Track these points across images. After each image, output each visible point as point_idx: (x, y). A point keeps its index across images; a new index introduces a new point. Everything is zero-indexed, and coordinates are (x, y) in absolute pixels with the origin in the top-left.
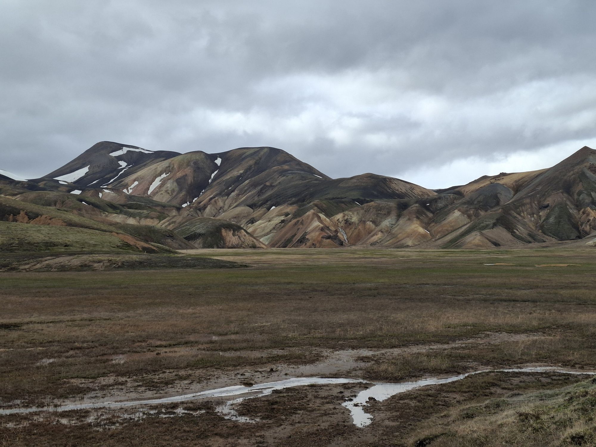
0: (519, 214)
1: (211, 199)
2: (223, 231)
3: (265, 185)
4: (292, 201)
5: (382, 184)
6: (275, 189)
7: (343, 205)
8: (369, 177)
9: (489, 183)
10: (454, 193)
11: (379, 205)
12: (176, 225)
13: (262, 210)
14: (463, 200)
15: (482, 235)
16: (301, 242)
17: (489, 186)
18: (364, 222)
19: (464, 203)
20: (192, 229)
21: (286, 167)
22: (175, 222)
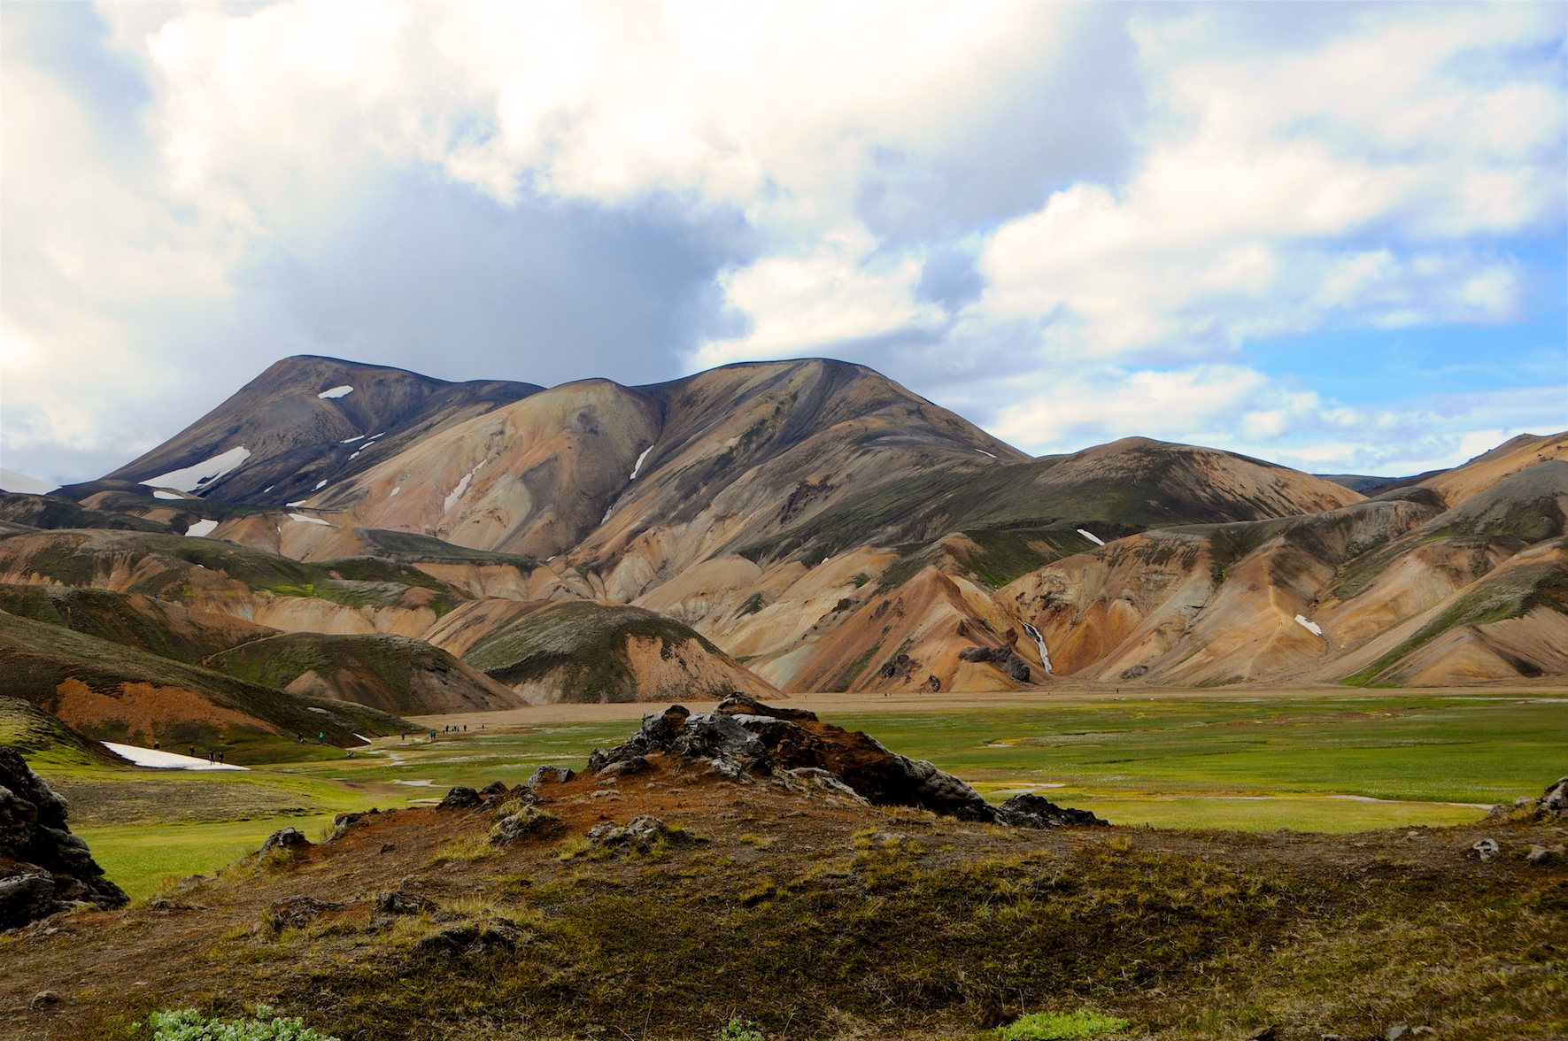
1: (635, 533)
3: (803, 484)
4: (884, 537)
5: (1178, 472)
6: (836, 498)
7: (1041, 547)
8: (1138, 449)
9: (1534, 457)
10: (1410, 499)
11: (1156, 542)
12: (486, 628)
13: (789, 568)
14: (1440, 520)
15: (1480, 638)
16: (892, 673)
17: (1529, 471)
18: (1103, 601)
19: (1440, 531)
20: (533, 642)
21: (874, 422)
22: (480, 619)
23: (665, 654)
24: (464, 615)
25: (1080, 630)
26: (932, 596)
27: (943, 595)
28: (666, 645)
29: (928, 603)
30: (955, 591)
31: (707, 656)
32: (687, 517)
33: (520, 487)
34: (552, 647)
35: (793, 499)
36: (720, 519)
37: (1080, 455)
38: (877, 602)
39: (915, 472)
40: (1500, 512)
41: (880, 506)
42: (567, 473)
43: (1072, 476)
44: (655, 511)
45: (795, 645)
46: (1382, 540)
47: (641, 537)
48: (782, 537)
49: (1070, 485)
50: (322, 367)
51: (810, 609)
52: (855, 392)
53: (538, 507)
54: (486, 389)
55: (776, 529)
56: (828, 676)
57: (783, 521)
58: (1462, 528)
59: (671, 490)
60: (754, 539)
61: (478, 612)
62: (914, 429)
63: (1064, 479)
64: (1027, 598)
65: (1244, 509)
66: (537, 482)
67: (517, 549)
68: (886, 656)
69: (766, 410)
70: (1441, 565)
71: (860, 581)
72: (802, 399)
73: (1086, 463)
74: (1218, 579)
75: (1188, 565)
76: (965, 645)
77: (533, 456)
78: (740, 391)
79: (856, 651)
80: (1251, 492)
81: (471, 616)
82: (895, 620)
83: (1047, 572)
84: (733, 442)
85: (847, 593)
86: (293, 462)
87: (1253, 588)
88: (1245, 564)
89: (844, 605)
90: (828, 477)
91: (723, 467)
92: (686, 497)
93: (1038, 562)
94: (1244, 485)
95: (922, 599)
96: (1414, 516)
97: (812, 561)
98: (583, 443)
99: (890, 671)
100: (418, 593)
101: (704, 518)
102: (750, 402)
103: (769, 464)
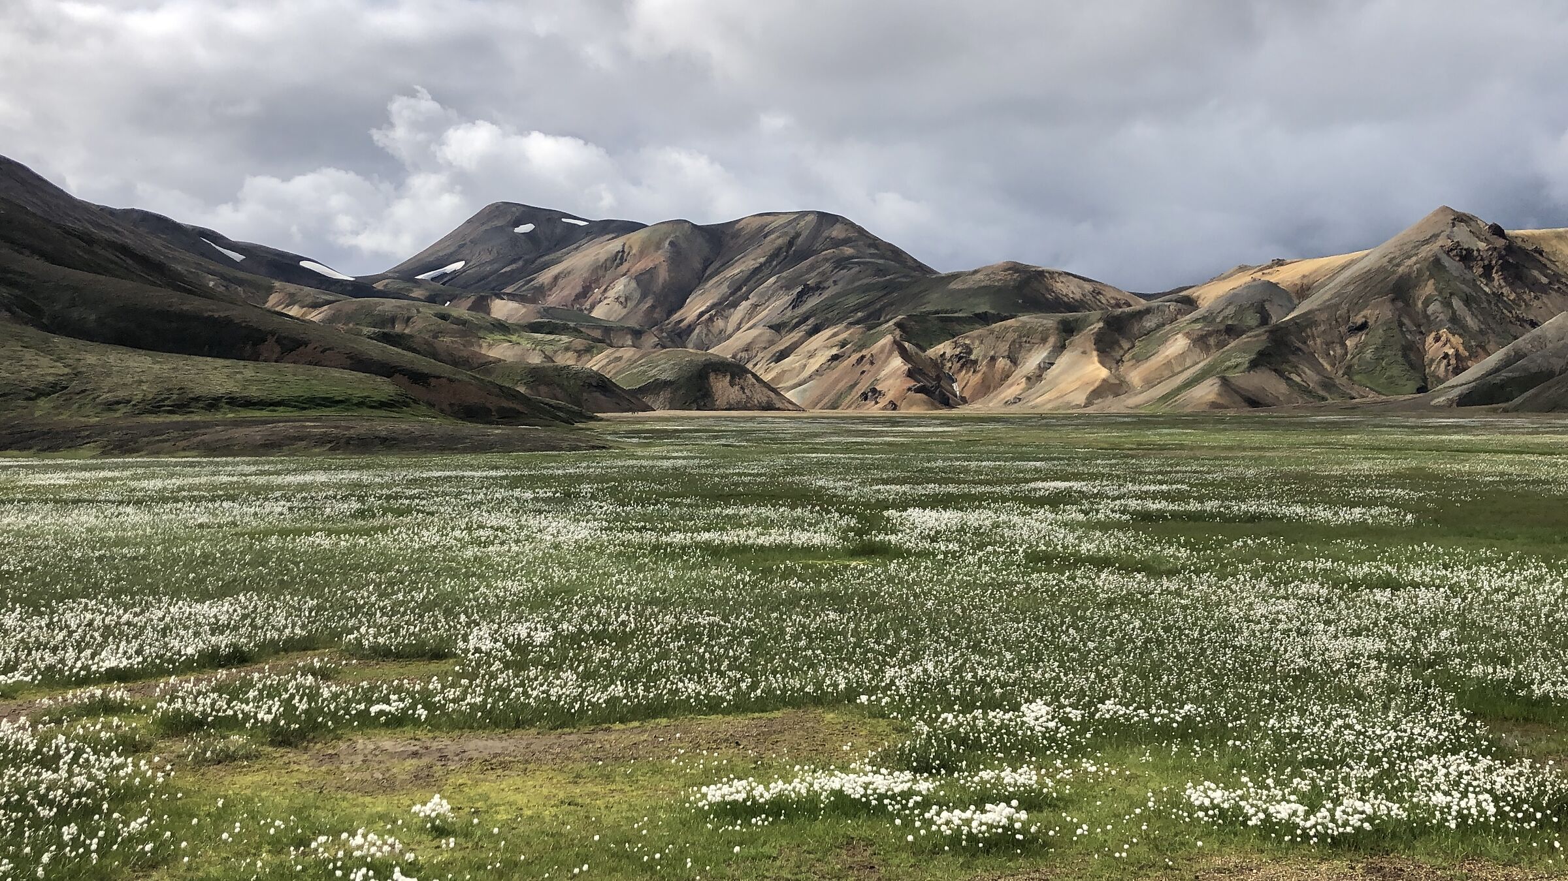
1: (702, 314)
3: (806, 285)
4: (856, 318)
5: (1035, 283)
6: (826, 295)
8: (1009, 269)
9: (1248, 279)
10: (1177, 301)
11: (1025, 323)
12: (621, 364)
14: (1194, 315)
15: (1226, 384)
16: (866, 399)
17: (1248, 287)
18: (994, 358)
19: (1196, 321)
20: (651, 373)
21: (848, 251)
22: (619, 359)
23: (732, 384)
24: (608, 356)
25: (979, 375)
27: (896, 353)
28: (733, 377)
29: (888, 357)
30: (904, 351)
31: (758, 385)
32: (735, 304)
33: (633, 284)
34: (664, 376)
35: (800, 295)
36: (755, 307)
37: (975, 272)
38: (855, 357)
39: (875, 280)
40: (1231, 310)
41: (854, 300)
42: (663, 275)
43: (970, 283)
44: (715, 300)
45: (803, 382)
46: (1160, 326)
47: (707, 316)
48: (794, 318)
49: (969, 289)
50: (514, 209)
51: (813, 360)
52: (837, 232)
53: (644, 296)
54: (612, 225)
55: (789, 313)
56: (826, 400)
57: (794, 308)
58: (1207, 320)
59: (725, 289)
60: (776, 321)
61: (617, 354)
62: (872, 255)
63: (965, 286)
64: (948, 355)
65: (1074, 306)
66: (644, 280)
67: (632, 323)
68: (863, 387)
69: (781, 242)
70: (1196, 340)
71: (843, 344)
72: (804, 234)
73: (978, 276)
74: (1060, 348)
75: (1044, 339)
76: (911, 383)
77: (641, 266)
78: (766, 230)
79: (842, 385)
80: (1078, 296)
81: (612, 358)
82: (867, 367)
83: (961, 341)
84: (762, 260)
85: (834, 351)
86: (496, 266)
87: (1084, 353)
88: (1077, 338)
89: (835, 358)
90: (820, 282)
91: (755, 276)
92: (734, 293)
93: (953, 335)
94: (1069, 290)
95: (883, 357)
96: (1180, 312)
97: (815, 330)
98: (672, 259)
99: (865, 396)
100: (579, 342)
101: (745, 305)
102: (772, 237)
103: (784, 274)
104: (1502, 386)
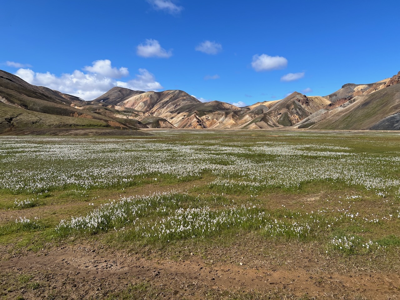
0: (270, 117)
1: (157, 109)
2: (160, 122)
3: (177, 104)
4: (187, 111)
5: (220, 105)
6: (181, 106)
7: (206, 113)
9: (260, 105)
10: (247, 109)
11: (219, 113)
12: (142, 119)
13: (175, 114)
14: (250, 111)
15: (256, 124)
17: (260, 106)
18: (213, 119)
19: (250, 112)
20: (148, 121)
21: (185, 98)
23: (164, 123)
24: (139, 117)
25: (210, 122)
26: (194, 118)
27: (195, 118)
29: (193, 118)
30: (196, 117)
31: (169, 123)
32: (163, 108)
33: (143, 103)
34: (151, 121)
35: (176, 106)
36: (167, 108)
37: (209, 102)
38: (187, 118)
39: (190, 104)
40: (257, 110)
41: (186, 107)
42: (149, 102)
43: (208, 104)
44: (159, 107)
45: (177, 123)
46: (244, 113)
47: (158, 110)
48: (175, 110)
49: (208, 106)
51: (179, 119)
52: (183, 94)
53: (145, 106)
54: (139, 92)
55: (174, 110)
56: (182, 126)
58: (252, 112)
59: (161, 104)
60: (171, 110)
61: (141, 117)
62: (189, 99)
64: (204, 118)
65: (228, 109)
66: (145, 103)
67: (143, 110)
68: (188, 124)
69: (172, 96)
70: (250, 116)
71: (185, 116)
72: (176, 95)
73: (210, 103)
74: (226, 117)
75: (222, 116)
76: (198, 123)
77: (145, 100)
78: (169, 93)
79: (185, 124)
82: (189, 120)
83: (207, 115)
84: (168, 99)
85: (183, 117)
86: (116, 99)
87: (230, 118)
88: (228, 115)
89: (183, 118)
90: (180, 104)
91: (167, 102)
92: (163, 105)
93: (205, 114)
94: (227, 106)
95: (192, 118)
96: (247, 111)
97: (179, 113)
98: (150, 99)
99: (189, 126)
100: (133, 115)
101: (165, 108)
102: (170, 95)
103: (173, 102)
104: (306, 125)
